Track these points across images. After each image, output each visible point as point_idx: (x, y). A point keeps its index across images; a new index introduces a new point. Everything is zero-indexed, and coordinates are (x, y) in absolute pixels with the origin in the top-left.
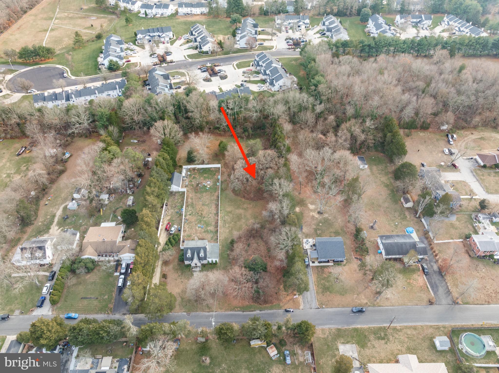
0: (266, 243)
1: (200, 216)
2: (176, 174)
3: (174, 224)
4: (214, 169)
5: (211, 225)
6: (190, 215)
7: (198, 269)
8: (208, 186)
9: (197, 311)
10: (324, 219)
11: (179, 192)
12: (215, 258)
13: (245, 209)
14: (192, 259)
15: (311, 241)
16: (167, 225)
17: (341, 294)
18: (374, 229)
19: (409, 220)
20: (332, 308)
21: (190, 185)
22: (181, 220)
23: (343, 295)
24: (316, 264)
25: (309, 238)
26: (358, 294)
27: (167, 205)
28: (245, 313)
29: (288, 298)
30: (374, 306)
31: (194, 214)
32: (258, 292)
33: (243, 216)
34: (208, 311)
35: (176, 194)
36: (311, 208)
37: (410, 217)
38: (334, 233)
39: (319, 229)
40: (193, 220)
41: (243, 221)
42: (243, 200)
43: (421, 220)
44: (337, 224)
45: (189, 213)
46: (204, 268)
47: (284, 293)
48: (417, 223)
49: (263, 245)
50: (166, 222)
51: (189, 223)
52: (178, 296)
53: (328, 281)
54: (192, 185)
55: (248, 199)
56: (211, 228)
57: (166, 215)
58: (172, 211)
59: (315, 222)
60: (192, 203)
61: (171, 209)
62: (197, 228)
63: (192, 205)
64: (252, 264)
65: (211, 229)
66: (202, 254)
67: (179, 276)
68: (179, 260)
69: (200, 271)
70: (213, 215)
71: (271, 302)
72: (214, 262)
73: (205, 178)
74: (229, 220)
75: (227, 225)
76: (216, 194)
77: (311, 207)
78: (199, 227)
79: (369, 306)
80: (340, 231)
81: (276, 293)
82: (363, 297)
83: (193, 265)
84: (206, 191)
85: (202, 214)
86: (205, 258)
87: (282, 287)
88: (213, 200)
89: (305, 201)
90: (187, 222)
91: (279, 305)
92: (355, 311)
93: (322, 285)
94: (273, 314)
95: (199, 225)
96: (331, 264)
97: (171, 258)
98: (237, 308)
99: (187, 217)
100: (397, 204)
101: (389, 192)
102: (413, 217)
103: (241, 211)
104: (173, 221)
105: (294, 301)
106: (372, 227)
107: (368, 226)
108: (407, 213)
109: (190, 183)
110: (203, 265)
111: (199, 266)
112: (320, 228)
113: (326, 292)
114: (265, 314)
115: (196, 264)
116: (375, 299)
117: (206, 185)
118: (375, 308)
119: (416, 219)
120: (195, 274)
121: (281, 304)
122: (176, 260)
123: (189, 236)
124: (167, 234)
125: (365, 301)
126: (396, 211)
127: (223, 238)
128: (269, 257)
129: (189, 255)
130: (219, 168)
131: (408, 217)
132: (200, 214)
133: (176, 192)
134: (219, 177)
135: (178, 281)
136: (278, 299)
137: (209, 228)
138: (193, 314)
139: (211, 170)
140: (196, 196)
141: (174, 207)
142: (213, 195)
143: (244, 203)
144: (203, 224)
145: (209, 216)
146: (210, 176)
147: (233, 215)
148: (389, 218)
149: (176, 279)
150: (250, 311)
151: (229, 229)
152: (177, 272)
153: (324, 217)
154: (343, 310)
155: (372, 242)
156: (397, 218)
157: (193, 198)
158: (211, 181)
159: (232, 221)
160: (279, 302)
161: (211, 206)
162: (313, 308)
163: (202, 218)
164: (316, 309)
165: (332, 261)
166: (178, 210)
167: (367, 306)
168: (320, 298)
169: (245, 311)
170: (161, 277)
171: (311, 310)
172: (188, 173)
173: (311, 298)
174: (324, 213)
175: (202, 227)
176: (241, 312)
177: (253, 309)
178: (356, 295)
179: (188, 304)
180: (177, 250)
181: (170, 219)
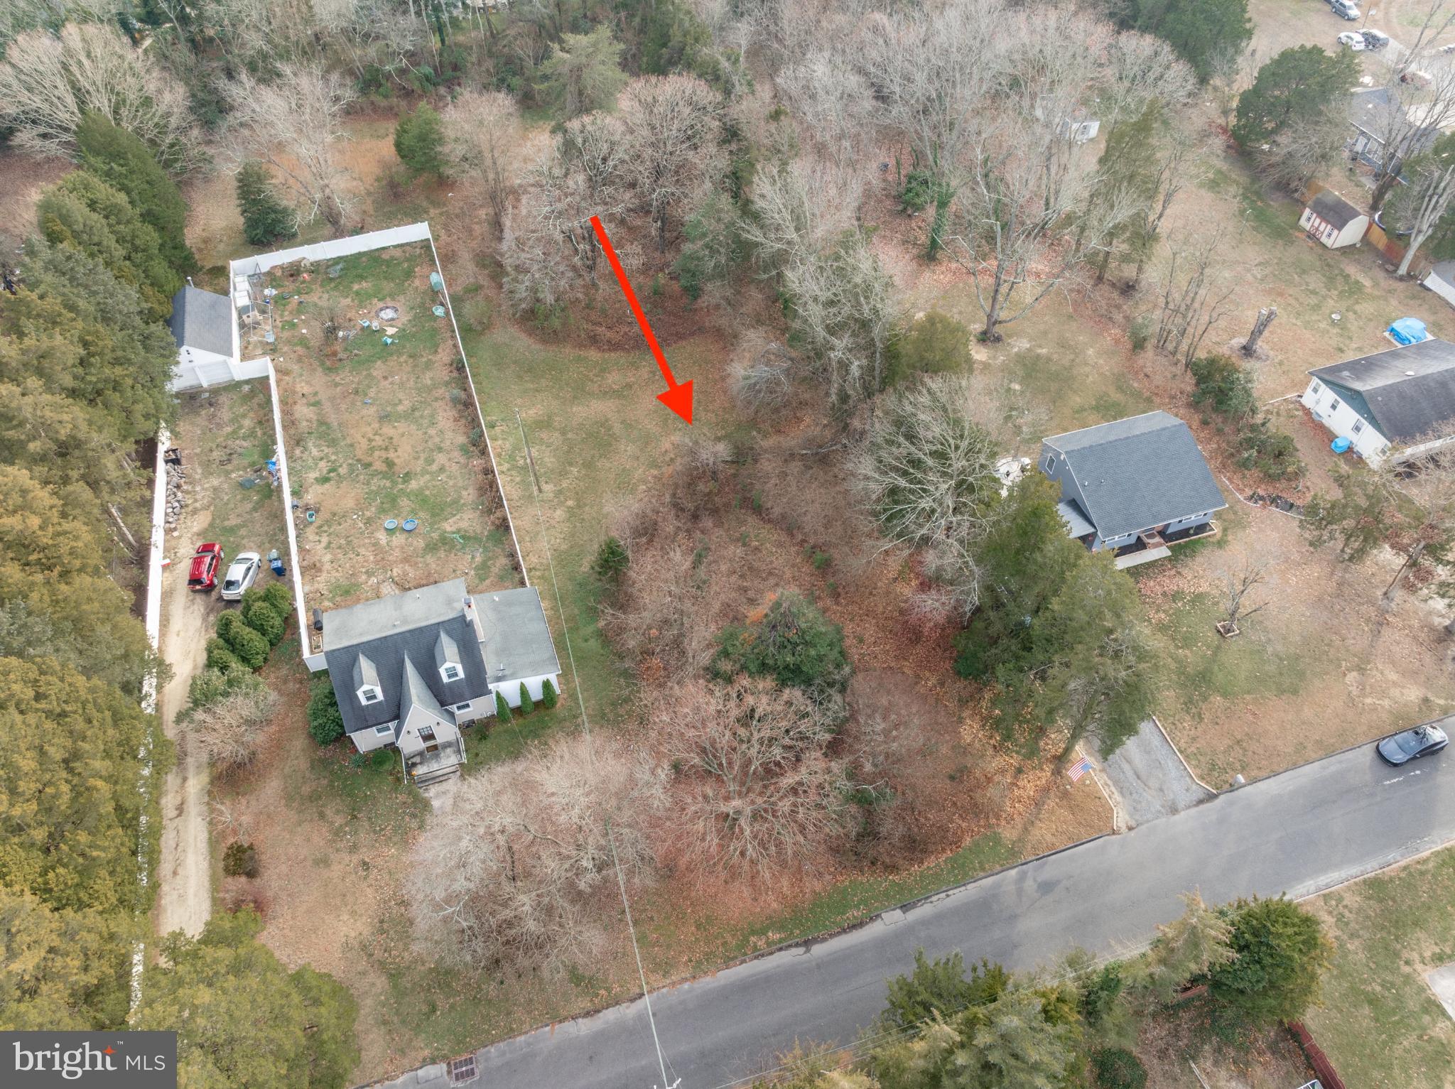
0: (790, 525)
1: (385, 476)
2: (196, 298)
3: (238, 548)
4: (398, 253)
5: (457, 505)
6: (325, 480)
7: (449, 760)
8: (391, 331)
9: (511, 1033)
10: (1021, 359)
11: (233, 386)
12: (535, 668)
13: (616, 394)
14: (395, 710)
16: (197, 562)
17: (1281, 691)
18: (1260, 358)
19: (1376, 293)
20: (1277, 774)
21: (289, 342)
22: (279, 516)
23: (1295, 692)
26: (1361, 670)
27: (176, 462)
28: (818, 950)
29: (1029, 785)
31: (343, 471)
33: (617, 428)
34: (585, 1004)
35: (223, 399)
37: (1376, 284)
38: (1097, 408)
39: (1018, 409)
40: (349, 503)
41: (627, 449)
42: (593, 354)
43: (1422, 285)
44: (1087, 369)
45: (313, 475)
46: (485, 748)
47: (997, 763)
48: (1414, 297)
49: (780, 545)
50: (187, 550)
51: (328, 523)
52: (363, 965)
53: (1188, 642)
54: (303, 341)
55: (614, 346)
56: (467, 520)
57: (178, 510)
58: (215, 482)
60: (322, 423)
61: (208, 473)
62: (382, 537)
63: (326, 433)
65: (464, 525)
66: (451, 666)
67: (338, 833)
68: (312, 737)
69: (466, 770)
70: (456, 454)
71: (944, 838)
72: (536, 694)
73: (362, 299)
74: (550, 461)
75: (548, 488)
76: (444, 356)
78: (390, 532)
79: (1447, 712)
80: (1116, 396)
81: (955, 780)
82: (1393, 676)
83: (410, 743)
84: (385, 351)
85: (390, 464)
86: (476, 683)
88: (435, 386)
90: (317, 520)
91: (997, 840)
92: (1401, 757)
94: (984, 905)
95: (390, 523)
96: (1157, 552)
97: (259, 738)
98: (763, 932)
99: (310, 498)
100: (1292, 243)
101: (1234, 206)
102: (1386, 282)
103: (599, 408)
104: (232, 530)
105: (1065, 795)
106: (1248, 351)
107: (1226, 350)
108: (1352, 270)
109: (286, 334)
110: (476, 731)
111: (448, 745)
112: (1019, 401)
113: (1205, 699)
114: (939, 918)
115: (429, 737)
117: (375, 325)
119: (1401, 286)
120: (438, 797)
121: (1008, 834)
122: (299, 744)
123: (347, 592)
124: (210, 610)
125: (1413, 694)
126: (1304, 272)
129: (370, 687)
130: (425, 245)
131: (1367, 283)
132: (379, 466)
133: (216, 391)
134: (437, 278)
135: (336, 870)
136: (976, 810)
137: (449, 526)
138: (492, 1055)
139: (385, 256)
140: (336, 385)
141: (222, 463)
142: (429, 365)
143: (603, 371)
144: (413, 511)
145: (434, 467)
146: (388, 286)
147: (563, 433)
148: (1293, 302)
149: (324, 862)
150: (844, 931)
151: (561, 503)
152: (322, 816)
153: (1017, 354)
154: (1333, 769)
155: (1283, 413)
156: (1324, 297)
157: (322, 396)
158: (397, 305)
159: (571, 464)
160: (988, 826)
161: (432, 416)
162: (1181, 805)
163: (394, 483)
164: (1202, 807)
165: (1158, 539)
166: (250, 474)
167: (1436, 715)
168: (1194, 739)
169: (815, 941)
170: (221, 872)
171: (1177, 817)
172: (267, 292)
173: (1148, 753)
174: (1010, 336)
175: (408, 527)
176: (794, 951)
177: (857, 907)
178: (1354, 674)
179: (442, 1002)
180: (285, 682)
181: (211, 525)
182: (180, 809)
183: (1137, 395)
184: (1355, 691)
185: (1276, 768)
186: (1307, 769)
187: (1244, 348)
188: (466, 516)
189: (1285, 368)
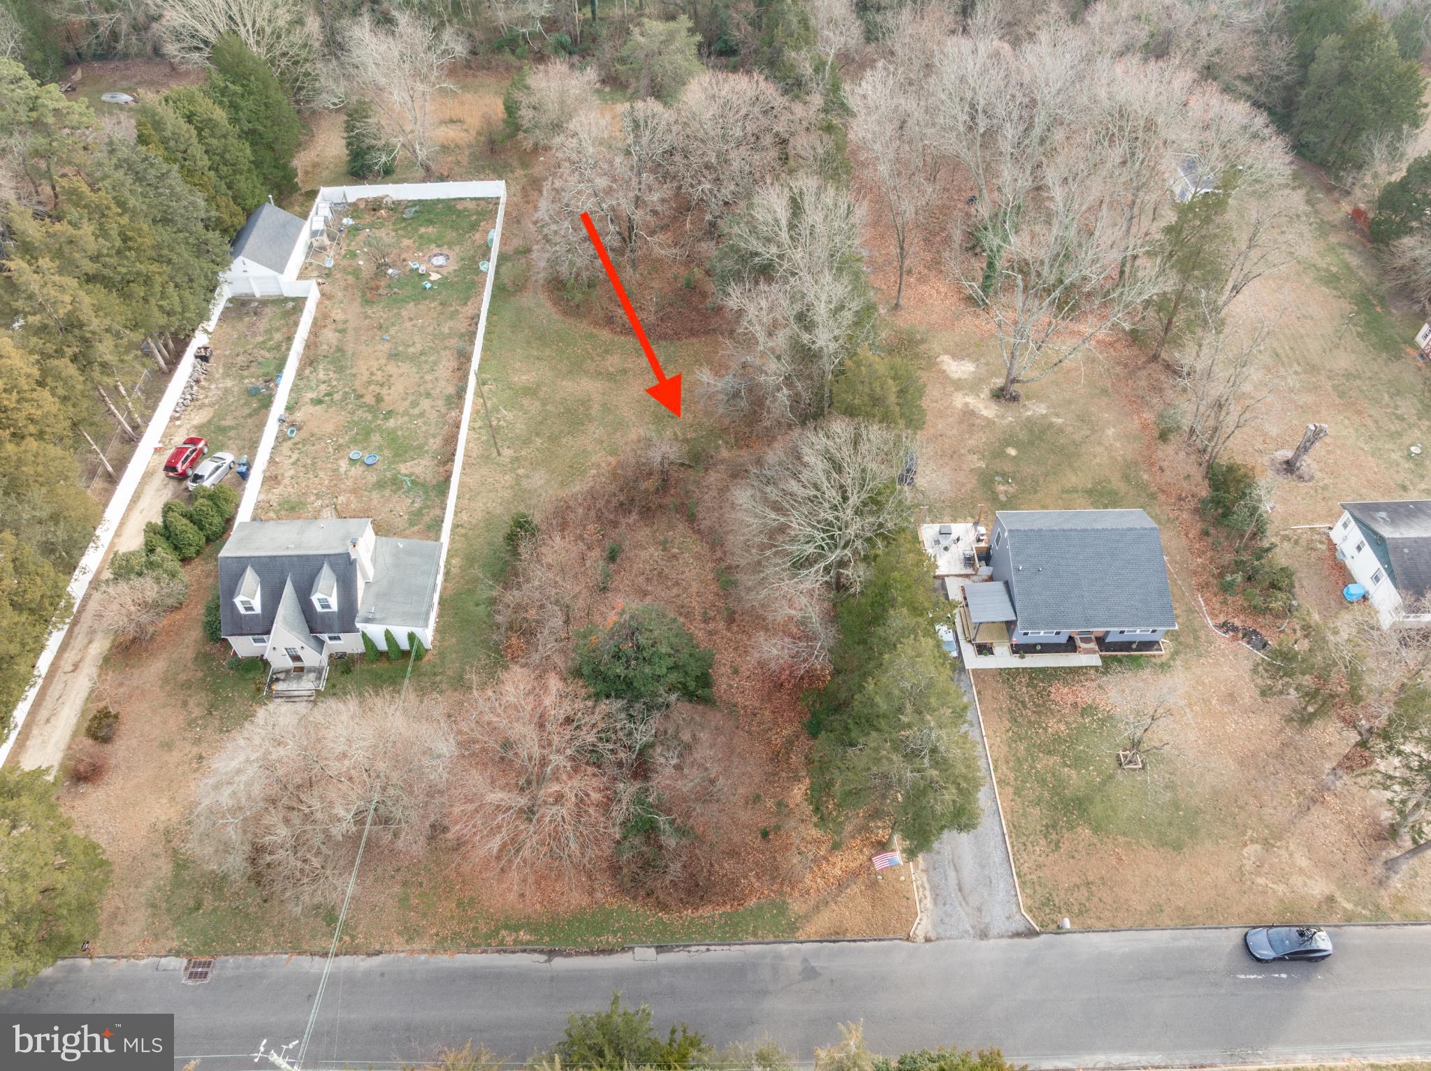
0: (715, 540)
1: (370, 409)
2: (271, 214)
3: (221, 447)
4: (471, 206)
5: (420, 450)
6: (319, 402)
8: (435, 277)
9: (253, 950)
10: (1030, 424)
11: (281, 301)
12: (405, 618)
13: (610, 377)
15: (966, 536)
16: (179, 452)
17: (1162, 842)
18: (1301, 477)
20: (1116, 930)
21: (344, 270)
23: (1178, 847)
24: (1003, 658)
25: (954, 520)
26: (1267, 844)
27: (204, 359)
28: (559, 963)
29: (839, 865)
30: (1378, 918)
31: (337, 397)
32: (649, 830)
33: (596, 410)
35: (268, 310)
36: (955, 376)
38: (1090, 492)
39: (1004, 475)
40: (329, 428)
41: (595, 431)
42: (605, 334)
44: (1099, 449)
45: (311, 395)
46: (344, 681)
47: (815, 833)
49: (698, 557)
50: (178, 439)
51: (304, 441)
52: (159, 848)
53: (1079, 762)
54: (356, 272)
55: (626, 330)
56: (420, 467)
57: (189, 402)
58: (229, 383)
59: (978, 439)
60: (340, 349)
61: (226, 375)
62: (343, 464)
63: (339, 360)
64: (616, 657)
65: (418, 470)
66: (326, 596)
67: (191, 723)
69: (320, 697)
70: (440, 403)
71: (731, 892)
72: (404, 644)
73: (424, 241)
74: (520, 427)
75: (507, 453)
76: (469, 309)
77: (959, 369)
78: (353, 462)
79: (1350, 919)
80: (1117, 484)
81: (765, 834)
82: (1303, 862)
83: (280, 661)
84: (421, 296)
85: (379, 399)
86: (346, 619)
87: (798, 793)
88: (450, 336)
89: (923, 341)
90: (296, 437)
91: (782, 909)
92: (1267, 953)
93: (1042, 782)
94: (739, 971)
95: (354, 454)
96: (1088, 658)
98: (516, 929)
99: (299, 416)
100: (1398, 358)
101: (1346, 306)
103: (588, 386)
104: (223, 430)
105: (873, 885)
106: (1289, 467)
107: (1266, 460)
109: (345, 263)
110: (343, 664)
111: (311, 670)
112: (1008, 467)
113: (1071, 828)
114: (690, 969)
115: (297, 658)
116: (1378, 870)
117: (422, 269)
118: (1383, 931)
121: (796, 906)
122: (195, 635)
123: (293, 508)
125: (1319, 887)
126: (1398, 393)
127: (479, 515)
128: (730, 620)
129: (249, 597)
130: (496, 199)
132: (369, 399)
133: (264, 302)
134: (494, 237)
135: (176, 755)
136: (775, 874)
137: (404, 468)
138: (228, 965)
139: (460, 207)
140: (367, 317)
141: (242, 368)
142: (453, 316)
143: (606, 351)
144: (380, 448)
145: (416, 411)
146: (451, 235)
147: (544, 405)
148: (1370, 423)
149: (168, 746)
150: (592, 953)
151: (513, 470)
152: (185, 704)
153: (1029, 419)
154: (1185, 943)
155: (1303, 542)
156: (1411, 426)
157: (351, 325)
158: (451, 254)
159: (538, 435)
160: (780, 893)
161: (435, 363)
162: (994, 931)
163: (375, 417)
164: (1016, 940)
165: (1093, 645)
166: (260, 383)
167: (1335, 919)
168: (1039, 867)
169: (560, 953)
170: (83, 730)
171: (984, 943)
172: (345, 221)
173: (983, 867)
174: (1028, 398)
175: (369, 461)
176: (536, 956)
177: (615, 933)
178: (1258, 847)
179: (209, 902)
180: (208, 576)
181: (209, 422)
182: (76, 667)
183: (1142, 487)
184: (1249, 865)
185: (1118, 922)
186: (1155, 935)
187: (1287, 462)
188: (423, 462)
189: (1327, 494)
